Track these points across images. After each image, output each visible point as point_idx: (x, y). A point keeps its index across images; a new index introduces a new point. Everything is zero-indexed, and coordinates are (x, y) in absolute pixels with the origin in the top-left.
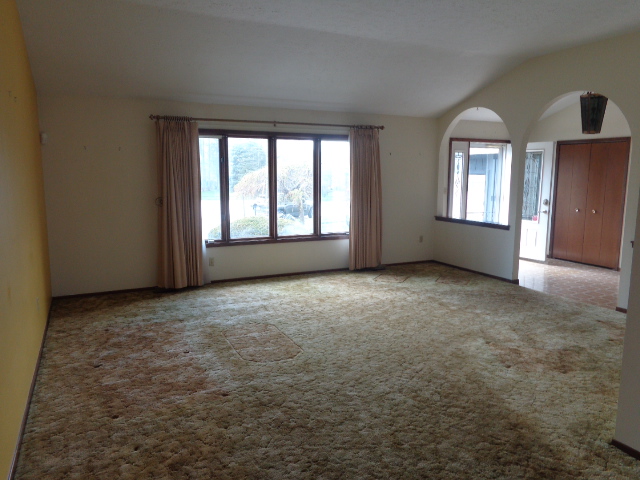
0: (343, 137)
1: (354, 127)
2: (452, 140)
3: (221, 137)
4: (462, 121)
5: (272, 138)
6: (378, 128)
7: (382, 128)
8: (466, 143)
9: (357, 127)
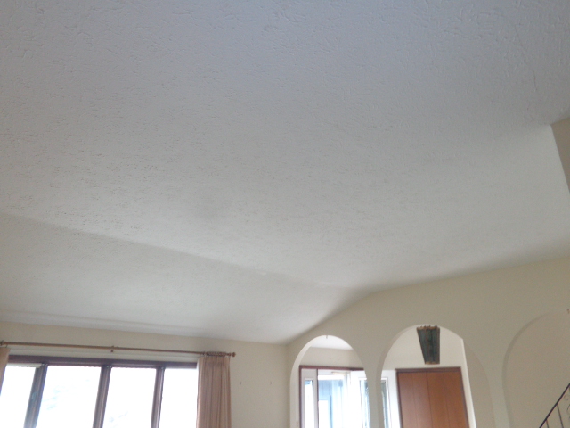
0: (192, 365)
1: (203, 353)
2: (301, 367)
3: (39, 365)
4: (311, 348)
5: (106, 365)
6: (229, 355)
7: (234, 355)
8: (314, 371)
9: (207, 353)
